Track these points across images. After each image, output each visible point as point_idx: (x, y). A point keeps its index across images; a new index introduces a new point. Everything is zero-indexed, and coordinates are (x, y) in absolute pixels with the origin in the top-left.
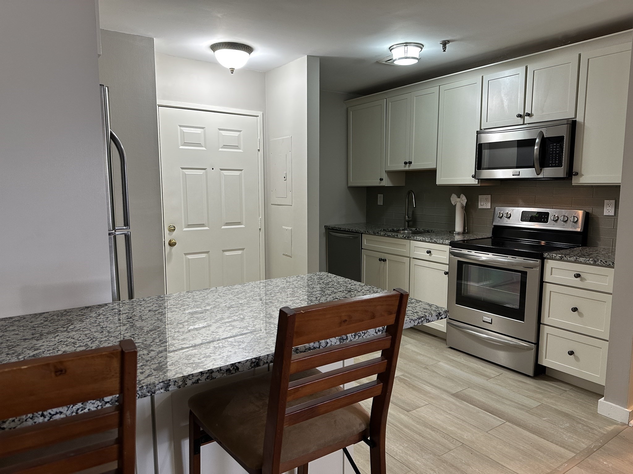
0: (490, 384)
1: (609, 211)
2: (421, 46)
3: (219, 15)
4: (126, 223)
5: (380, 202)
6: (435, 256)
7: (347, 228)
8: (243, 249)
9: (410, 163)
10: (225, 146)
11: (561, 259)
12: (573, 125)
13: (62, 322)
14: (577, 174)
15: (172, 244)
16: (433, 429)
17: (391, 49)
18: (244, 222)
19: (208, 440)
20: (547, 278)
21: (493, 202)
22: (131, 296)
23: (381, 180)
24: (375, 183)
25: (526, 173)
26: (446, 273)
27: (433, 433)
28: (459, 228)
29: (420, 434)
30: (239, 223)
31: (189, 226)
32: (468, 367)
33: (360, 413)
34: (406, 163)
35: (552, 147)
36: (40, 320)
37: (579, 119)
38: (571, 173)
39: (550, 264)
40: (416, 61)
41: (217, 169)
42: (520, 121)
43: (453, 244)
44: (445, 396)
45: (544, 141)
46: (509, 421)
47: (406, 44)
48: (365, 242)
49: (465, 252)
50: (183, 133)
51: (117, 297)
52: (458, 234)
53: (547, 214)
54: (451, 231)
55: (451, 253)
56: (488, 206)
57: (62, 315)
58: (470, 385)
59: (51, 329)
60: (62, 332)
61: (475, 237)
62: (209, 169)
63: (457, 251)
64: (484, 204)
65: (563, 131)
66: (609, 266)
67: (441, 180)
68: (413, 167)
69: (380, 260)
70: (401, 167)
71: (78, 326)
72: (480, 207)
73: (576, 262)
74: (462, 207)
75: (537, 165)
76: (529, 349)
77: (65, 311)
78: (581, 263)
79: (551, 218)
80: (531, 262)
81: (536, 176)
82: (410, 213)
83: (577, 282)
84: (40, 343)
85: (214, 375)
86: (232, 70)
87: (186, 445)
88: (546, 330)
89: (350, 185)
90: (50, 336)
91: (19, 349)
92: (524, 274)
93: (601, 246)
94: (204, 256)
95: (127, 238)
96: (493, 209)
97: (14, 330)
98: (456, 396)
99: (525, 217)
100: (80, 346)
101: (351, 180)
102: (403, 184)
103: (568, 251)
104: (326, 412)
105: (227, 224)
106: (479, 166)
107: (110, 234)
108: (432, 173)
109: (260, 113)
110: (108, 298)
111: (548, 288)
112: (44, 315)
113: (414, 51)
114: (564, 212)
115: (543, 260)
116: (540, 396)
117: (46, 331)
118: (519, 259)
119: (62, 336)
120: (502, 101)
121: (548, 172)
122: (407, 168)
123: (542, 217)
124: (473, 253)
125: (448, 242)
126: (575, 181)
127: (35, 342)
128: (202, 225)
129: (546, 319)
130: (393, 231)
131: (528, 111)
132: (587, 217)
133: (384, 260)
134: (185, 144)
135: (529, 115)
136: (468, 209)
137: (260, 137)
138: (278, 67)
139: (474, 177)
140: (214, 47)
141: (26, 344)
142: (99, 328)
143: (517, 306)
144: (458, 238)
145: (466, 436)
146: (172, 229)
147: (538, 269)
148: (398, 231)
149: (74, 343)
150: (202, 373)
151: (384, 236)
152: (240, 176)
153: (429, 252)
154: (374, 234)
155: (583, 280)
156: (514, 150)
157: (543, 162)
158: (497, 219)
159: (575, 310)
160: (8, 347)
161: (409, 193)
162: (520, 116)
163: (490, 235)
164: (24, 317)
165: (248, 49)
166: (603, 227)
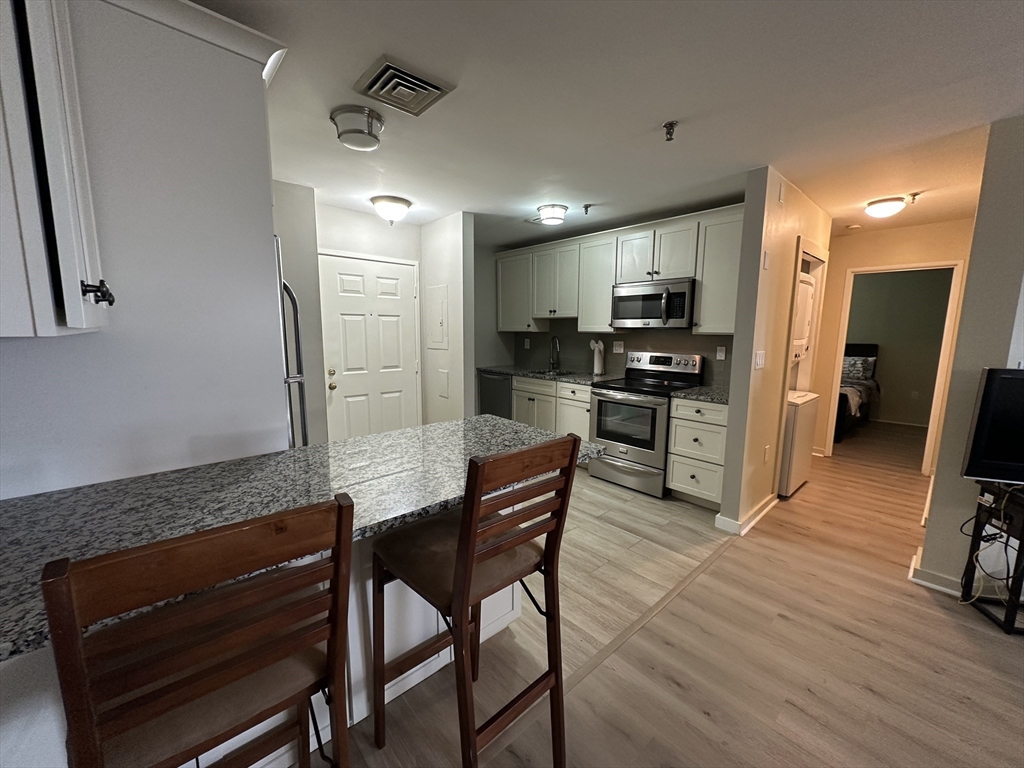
0: (627, 507)
1: (721, 356)
2: (566, 208)
3: (382, 170)
4: (300, 371)
5: (527, 346)
6: (579, 395)
7: (498, 370)
8: (400, 391)
9: (555, 311)
10: (383, 293)
11: (685, 398)
12: (693, 282)
13: (241, 472)
14: (696, 325)
15: (332, 388)
16: (583, 549)
17: (539, 209)
18: (401, 365)
19: (391, 578)
20: (673, 414)
21: (627, 348)
22: (305, 443)
23: (529, 326)
24: (524, 329)
25: (653, 323)
26: (588, 411)
27: (583, 553)
28: (597, 369)
29: (572, 555)
30: (397, 367)
31: (349, 370)
32: (607, 492)
33: (536, 547)
34: (551, 312)
35: (677, 301)
36: (217, 470)
37: (698, 278)
38: (692, 324)
39: (675, 402)
40: (562, 222)
41: (375, 315)
42: (649, 277)
43: (594, 385)
44: (590, 519)
45: (670, 295)
46: (645, 537)
47: (553, 206)
48: (515, 384)
49: (604, 391)
50: (342, 280)
51: (293, 445)
52: (597, 375)
53: (671, 358)
54: (591, 373)
55: (593, 393)
56: (622, 352)
57: (240, 465)
58: (610, 508)
59: (231, 480)
60: (244, 482)
61: (611, 378)
62: (368, 315)
63: (597, 391)
64: (618, 349)
65: (685, 288)
66: (723, 403)
67: (582, 327)
68: (557, 315)
69: (529, 399)
70: (547, 315)
71: (259, 475)
72: (615, 352)
73: (697, 400)
74: (600, 352)
75: (664, 316)
76: (659, 475)
77: (242, 460)
78: (701, 400)
79: (674, 361)
80: (660, 400)
81: (662, 325)
82: (555, 357)
83: (698, 417)
84: (222, 495)
85: (407, 519)
86: (392, 222)
87: (370, 585)
88: (672, 458)
89: (500, 330)
90: (232, 487)
91: (201, 503)
92: (654, 411)
93: (715, 385)
94: (363, 398)
95: (301, 385)
96: (626, 353)
97: (191, 482)
98: (599, 518)
99: (655, 361)
100: (266, 496)
101: (500, 325)
102: (547, 330)
103: (689, 391)
104: (510, 548)
105: (385, 368)
106: (616, 315)
107: (285, 382)
108: (575, 320)
109: (416, 263)
110: (285, 446)
111: (674, 422)
112: (221, 465)
113: (560, 213)
114: (685, 356)
115: (670, 398)
116: (668, 515)
117: (226, 482)
118: (650, 398)
119: (245, 486)
120: (634, 260)
121: (672, 323)
122: (552, 316)
123: (667, 361)
124: (611, 392)
125: (589, 383)
126: (695, 331)
127: (218, 494)
128: (362, 369)
129: (672, 449)
130: (539, 373)
131: (656, 269)
132: (704, 361)
133: (533, 400)
134: (345, 291)
135: (656, 273)
136: (607, 354)
137: (417, 284)
138: (436, 220)
139: (610, 325)
140: (374, 200)
141: (207, 497)
142: (282, 477)
143: (647, 436)
144: (596, 379)
145: (611, 553)
146: (332, 373)
147: (666, 406)
148: (544, 373)
149: (260, 493)
150: (396, 518)
151: (533, 377)
152: (397, 322)
153: (573, 392)
154: (524, 376)
155: (702, 415)
156: (640, 303)
157: (670, 314)
158: (629, 362)
159: (696, 440)
160: (189, 500)
161: (553, 338)
162: (649, 273)
163: (623, 376)
164: (198, 469)
165: (408, 203)
166: (716, 369)
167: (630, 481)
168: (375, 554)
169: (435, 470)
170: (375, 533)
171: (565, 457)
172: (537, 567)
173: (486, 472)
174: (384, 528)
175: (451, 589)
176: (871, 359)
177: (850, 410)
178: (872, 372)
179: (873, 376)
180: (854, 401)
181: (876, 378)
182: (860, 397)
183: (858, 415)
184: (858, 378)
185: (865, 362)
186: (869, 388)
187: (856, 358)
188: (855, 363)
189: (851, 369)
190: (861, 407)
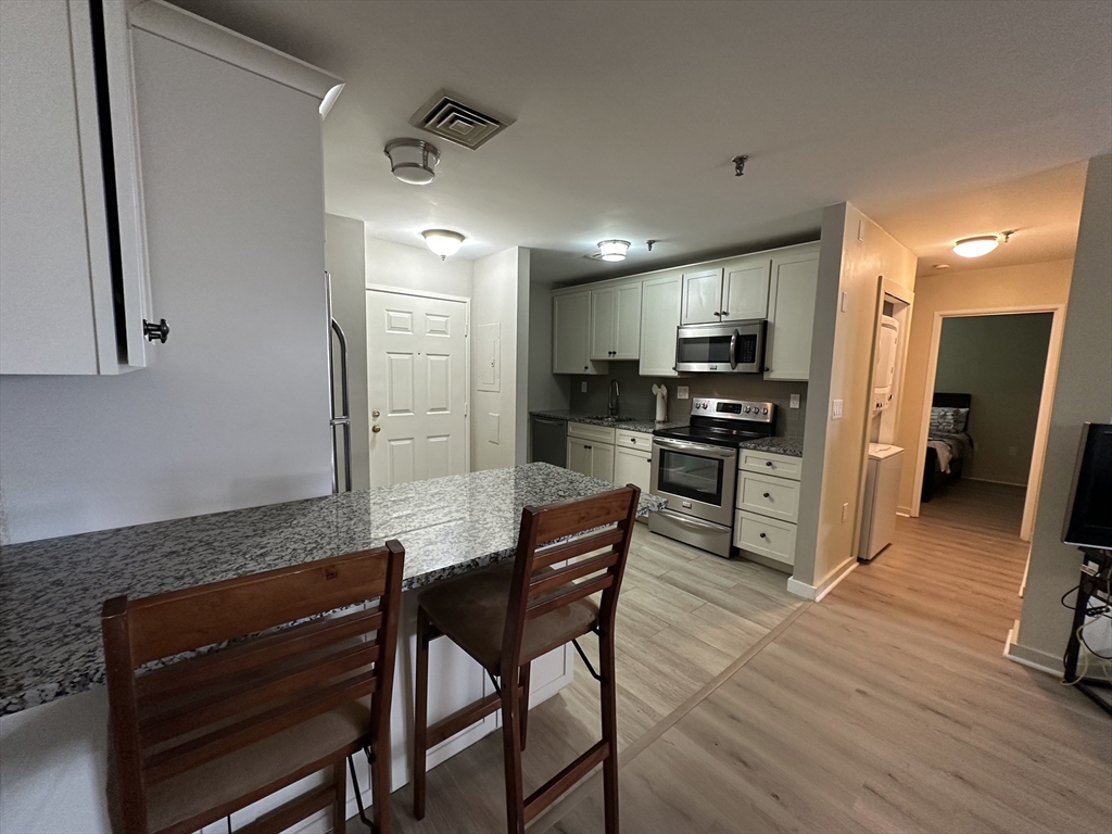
0: (689, 566)
1: (794, 404)
2: (628, 244)
4: (346, 413)
5: (584, 389)
6: (639, 444)
7: (552, 415)
8: (448, 436)
9: (615, 353)
10: (432, 331)
11: (755, 449)
12: (765, 324)
13: (283, 517)
14: (768, 370)
15: (375, 430)
16: (641, 611)
17: (599, 245)
18: (449, 408)
19: (436, 634)
20: (742, 466)
21: (692, 393)
22: (349, 488)
23: (586, 368)
24: (581, 371)
25: (721, 367)
26: (649, 461)
27: (641, 615)
28: (659, 416)
29: (628, 617)
30: (445, 409)
31: (394, 412)
32: (671, 551)
34: (610, 353)
35: (747, 344)
36: (257, 515)
37: (770, 320)
38: (763, 369)
39: (744, 453)
40: (623, 258)
41: (423, 354)
42: (717, 318)
43: (656, 433)
44: (650, 579)
45: (739, 338)
46: (710, 601)
47: (615, 241)
48: (570, 429)
49: (667, 440)
50: (390, 317)
51: (336, 491)
52: (659, 422)
53: (740, 406)
54: (653, 420)
55: (655, 441)
56: (687, 397)
57: (282, 509)
58: (673, 568)
59: (273, 525)
60: (286, 527)
61: (675, 426)
62: (416, 354)
63: (659, 439)
64: (683, 394)
65: (756, 330)
66: (797, 455)
67: (644, 371)
68: (617, 357)
69: (586, 447)
70: (606, 357)
71: (302, 521)
72: (679, 397)
73: (768, 451)
74: (663, 397)
75: (732, 360)
76: (725, 532)
77: (284, 504)
78: (772, 452)
79: (743, 409)
80: (728, 450)
81: (730, 370)
82: (614, 401)
83: (769, 470)
84: (265, 540)
86: (444, 257)
87: (414, 640)
88: (740, 514)
89: (555, 371)
90: (274, 533)
91: (243, 548)
92: (721, 462)
93: (788, 436)
94: (408, 442)
95: (346, 427)
96: (691, 399)
97: (232, 527)
98: (659, 578)
99: (722, 408)
100: (310, 543)
101: (556, 367)
102: (606, 373)
103: (760, 441)
104: (563, 605)
105: (432, 410)
106: (681, 358)
107: (331, 424)
108: (637, 362)
109: (468, 300)
110: (328, 491)
111: (743, 475)
112: (262, 509)
113: (622, 249)
114: (755, 404)
115: (738, 448)
116: (736, 576)
117: (269, 526)
118: (717, 448)
119: (288, 532)
120: (701, 300)
121: (741, 367)
122: (611, 358)
123: (735, 409)
124: (674, 441)
125: (651, 430)
126: (766, 376)
127: (259, 539)
128: (407, 411)
129: (740, 504)
130: (597, 418)
131: (724, 310)
132: (776, 409)
133: (590, 448)
134: (393, 328)
135: (725, 313)
136: (670, 400)
137: (468, 323)
139: (675, 369)
140: (425, 233)
141: (250, 542)
142: (325, 523)
143: (714, 490)
144: (658, 427)
145: (673, 617)
146: (376, 415)
147: (734, 458)
148: (602, 419)
149: (303, 540)
150: (444, 569)
151: (590, 423)
152: (446, 361)
153: (633, 440)
154: (580, 421)
155: (774, 468)
156: (707, 345)
157: (738, 358)
158: (694, 409)
159: (767, 495)
160: (230, 545)
161: (612, 382)
162: (717, 314)
163: (688, 424)
165: (462, 237)
166: (790, 419)
167: (695, 539)
168: (420, 607)
169: (485, 520)
170: (422, 584)
171: (624, 509)
172: (592, 627)
173: (540, 522)
174: (431, 579)
175: (500, 647)
176: (963, 410)
177: (939, 466)
178: (965, 424)
179: (965, 429)
180: (944, 456)
181: (970, 430)
182: (951, 452)
183: (949, 472)
184: (949, 431)
185: (956, 414)
186: (960, 442)
187: (946, 409)
188: (945, 415)
189: (941, 421)
190: (951, 463)
